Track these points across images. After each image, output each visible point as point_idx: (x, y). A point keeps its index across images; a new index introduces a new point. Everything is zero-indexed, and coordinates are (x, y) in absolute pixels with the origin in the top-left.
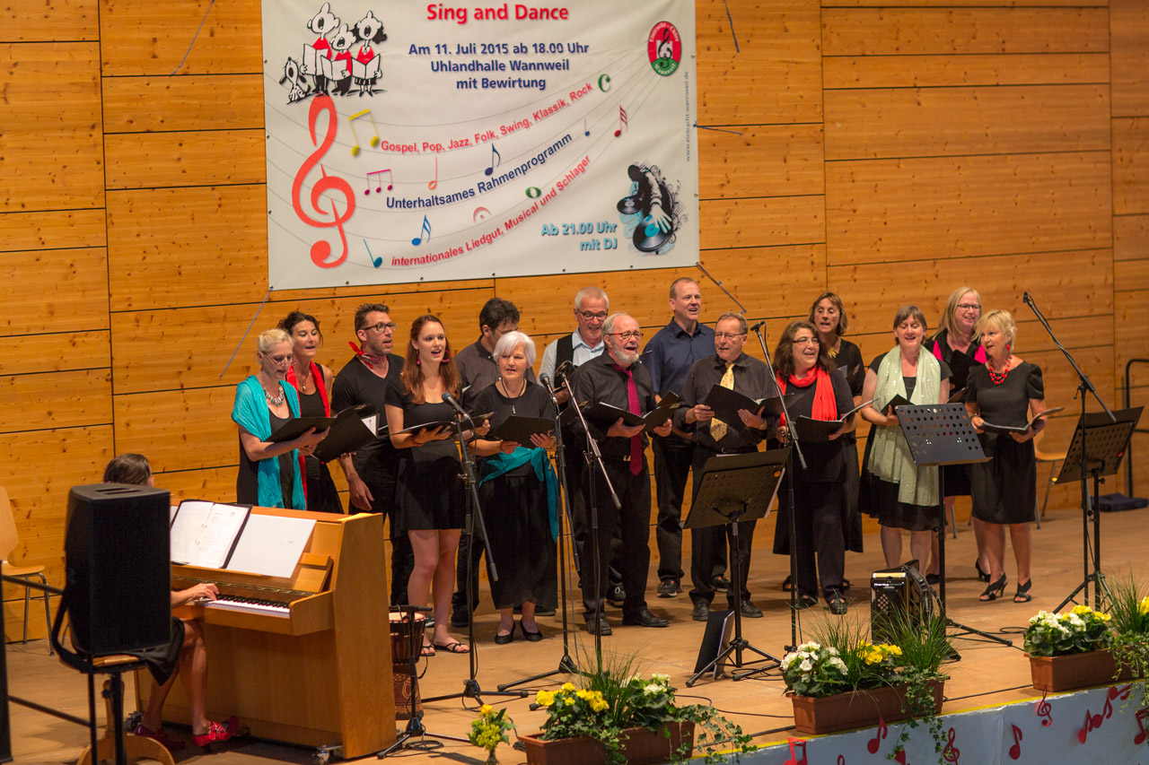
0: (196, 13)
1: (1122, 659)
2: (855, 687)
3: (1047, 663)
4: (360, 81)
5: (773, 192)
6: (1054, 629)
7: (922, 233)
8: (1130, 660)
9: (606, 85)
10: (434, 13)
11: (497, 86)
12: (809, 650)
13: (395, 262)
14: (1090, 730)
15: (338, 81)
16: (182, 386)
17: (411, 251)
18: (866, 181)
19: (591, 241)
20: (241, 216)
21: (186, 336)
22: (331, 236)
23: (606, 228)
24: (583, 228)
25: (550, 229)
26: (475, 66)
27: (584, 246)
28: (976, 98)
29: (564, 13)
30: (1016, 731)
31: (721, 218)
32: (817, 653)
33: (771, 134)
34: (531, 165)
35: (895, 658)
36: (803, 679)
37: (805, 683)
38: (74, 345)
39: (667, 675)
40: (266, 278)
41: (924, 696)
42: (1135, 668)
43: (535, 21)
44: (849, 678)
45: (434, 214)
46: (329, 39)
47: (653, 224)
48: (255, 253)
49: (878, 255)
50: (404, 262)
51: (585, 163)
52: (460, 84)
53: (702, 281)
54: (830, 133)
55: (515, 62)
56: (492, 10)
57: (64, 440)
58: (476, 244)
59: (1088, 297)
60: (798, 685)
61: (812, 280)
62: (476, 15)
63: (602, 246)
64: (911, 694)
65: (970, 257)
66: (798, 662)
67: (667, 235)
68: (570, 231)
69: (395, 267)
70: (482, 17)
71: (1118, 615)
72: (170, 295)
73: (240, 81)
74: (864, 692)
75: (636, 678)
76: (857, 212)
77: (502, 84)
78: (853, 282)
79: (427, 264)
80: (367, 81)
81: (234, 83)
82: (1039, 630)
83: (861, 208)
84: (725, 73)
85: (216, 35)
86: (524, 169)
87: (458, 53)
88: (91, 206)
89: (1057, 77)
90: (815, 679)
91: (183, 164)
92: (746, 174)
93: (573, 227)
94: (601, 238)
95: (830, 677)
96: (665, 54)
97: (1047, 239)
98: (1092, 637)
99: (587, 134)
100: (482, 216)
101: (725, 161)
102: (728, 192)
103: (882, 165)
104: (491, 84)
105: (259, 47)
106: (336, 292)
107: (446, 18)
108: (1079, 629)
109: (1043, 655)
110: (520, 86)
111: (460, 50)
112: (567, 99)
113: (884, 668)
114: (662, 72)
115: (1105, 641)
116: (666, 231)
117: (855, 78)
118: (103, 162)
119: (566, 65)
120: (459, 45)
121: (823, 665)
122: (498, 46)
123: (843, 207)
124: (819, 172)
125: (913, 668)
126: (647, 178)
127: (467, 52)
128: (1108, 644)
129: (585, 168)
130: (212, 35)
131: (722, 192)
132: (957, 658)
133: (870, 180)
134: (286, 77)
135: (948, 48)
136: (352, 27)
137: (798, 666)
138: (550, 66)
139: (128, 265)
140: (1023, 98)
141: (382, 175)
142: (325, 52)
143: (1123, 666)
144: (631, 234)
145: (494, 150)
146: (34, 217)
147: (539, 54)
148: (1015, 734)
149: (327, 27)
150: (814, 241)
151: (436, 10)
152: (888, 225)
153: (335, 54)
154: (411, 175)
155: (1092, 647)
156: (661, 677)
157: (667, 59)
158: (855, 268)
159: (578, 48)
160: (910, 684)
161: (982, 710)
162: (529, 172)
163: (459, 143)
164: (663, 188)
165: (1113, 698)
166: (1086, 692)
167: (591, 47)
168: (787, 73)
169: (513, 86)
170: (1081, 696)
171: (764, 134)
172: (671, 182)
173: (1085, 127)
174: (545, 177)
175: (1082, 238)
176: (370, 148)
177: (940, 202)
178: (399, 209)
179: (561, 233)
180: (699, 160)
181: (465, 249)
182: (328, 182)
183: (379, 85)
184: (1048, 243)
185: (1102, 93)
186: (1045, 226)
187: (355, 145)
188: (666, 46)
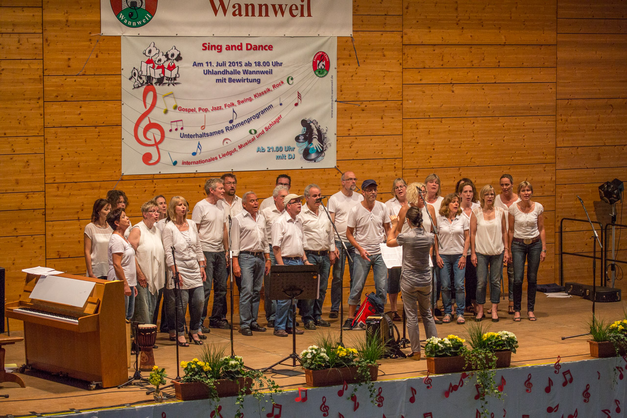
0: (89, 47)
1: (468, 360)
2: (332, 366)
3: (432, 360)
4: (168, 79)
5: (375, 133)
6: (436, 345)
7: (453, 154)
8: (473, 361)
9: (291, 82)
10: (205, 47)
11: (236, 81)
12: (312, 349)
13: (183, 163)
14: (452, 392)
15: (158, 79)
16: (79, 218)
17: (191, 158)
18: (424, 128)
19: (281, 155)
20: (109, 140)
21: (81, 195)
22: (153, 150)
23: (289, 149)
24: (278, 149)
25: (261, 149)
26: (225, 72)
27: (278, 158)
28: (483, 89)
29: (270, 48)
30: (413, 390)
31: (348, 145)
32: (316, 350)
33: (374, 106)
34: (252, 119)
36: (308, 362)
38: (27, 198)
39: (242, 357)
40: (120, 169)
42: (474, 364)
43: (256, 51)
44: (329, 362)
45: (204, 142)
46: (153, 58)
47: (313, 148)
48: (115, 158)
49: (429, 164)
50: (188, 163)
51: (280, 118)
52: (218, 81)
53: (338, 175)
54: (406, 105)
55: (245, 70)
56: (235, 46)
57: (22, 241)
58: (224, 155)
59: (541, 187)
60: (306, 364)
61: (394, 175)
62: (226, 49)
63: (287, 157)
64: (359, 371)
65: (478, 166)
66: (306, 354)
67: (320, 153)
68: (271, 150)
69: (183, 165)
70: (229, 49)
72: (74, 176)
73: (110, 78)
74: (336, 369)
75: (227, 357)
76: (419, 144)
77: (239, 81)
78: (416, 177)
79: (199, 164)
80: (172, 79)
81: (107, 79)
82: (430, 345)
83: (421, 141)
84: (352, 76)
85: (99, 57)
86: (249, 121)
87: (217, 66)
88: (37, 135)
89: (528, 79)
90: (313, 362)
91: (81, 116)
92: (362, 125)
93: (273, 148)
94: (287, 154)
95: (319, 361)
96: (321, 67)
97: (520, 158)
98: (456, 350)
99: (281, 104)
100: (227, 143)
101: (351, 118)
102: (352, 133)
103: (433, 121)
104: (233, 81)
105: (120, 63)
106: (154, 176)
107: (212, 49)
108: (448, 345)
109: (431, 357)
110: (247, 82)
111: (218, 64)
112: (271, 88)
113: (347, 358)
114: (320, 76)
115: (461, 352)
116: (320, 151)
117: (420, 79)
118: (43, 115)
119: (271, 72)
120: (217, 62)
121: (317, 356)
122: (237, 63)
123: (412, 141)
124: (399, 124)
125: (362, 359)
126: (311, 126)
127: (221, 66)
128: (463, 353)
129: (280, 121)
130: (97, 56)
131: (349, 133)
133: (426, 128)
134: (132, 76)
135: (469, 65)
136: (165, 54)
137: (306, 356)
138: (262, 73)
139: (54, 162)
140: (509, 89)
141: (178, 122)
142: (151, 65)
143: (469, 363)
144: (302, 152)
145: (234, 112)
146: (10, 139)
147: (257, 66)
148: (413, 392)
149: (153, 53)
150: (396, 157)
151: (207, 46)
152: (435, 150)
153: (156, 66)
154: (193, 122)
155: (455, 354)
156: (239, 357)
157: (322, 69)
158: (417, 170)
159: (277, 64)
160: (360, 366)
161: (396, 380)
162: (251, 123)
163: (217, 108)
164: (319, 131)
165: (464, 378)
166: (450, 374)
167: (284, 63)
168: (384, 77)
169: (244, 82)
170: (447, 376)
171: (371, 106)
172: (323, 128)
173: (542, 104)
174: (259, 125)
175: (539, 158)
176: (172, 110)
177: (463, 139)
178: (186, 139)
179: (266, 151)
180: (338, 118)
181: (218, 158)
182: (151, 126)
183: (178, 80)
184: (520, 160)
185: (552, 87)
186: (519, 152)
187: (165, 108)
188: (322, 63)
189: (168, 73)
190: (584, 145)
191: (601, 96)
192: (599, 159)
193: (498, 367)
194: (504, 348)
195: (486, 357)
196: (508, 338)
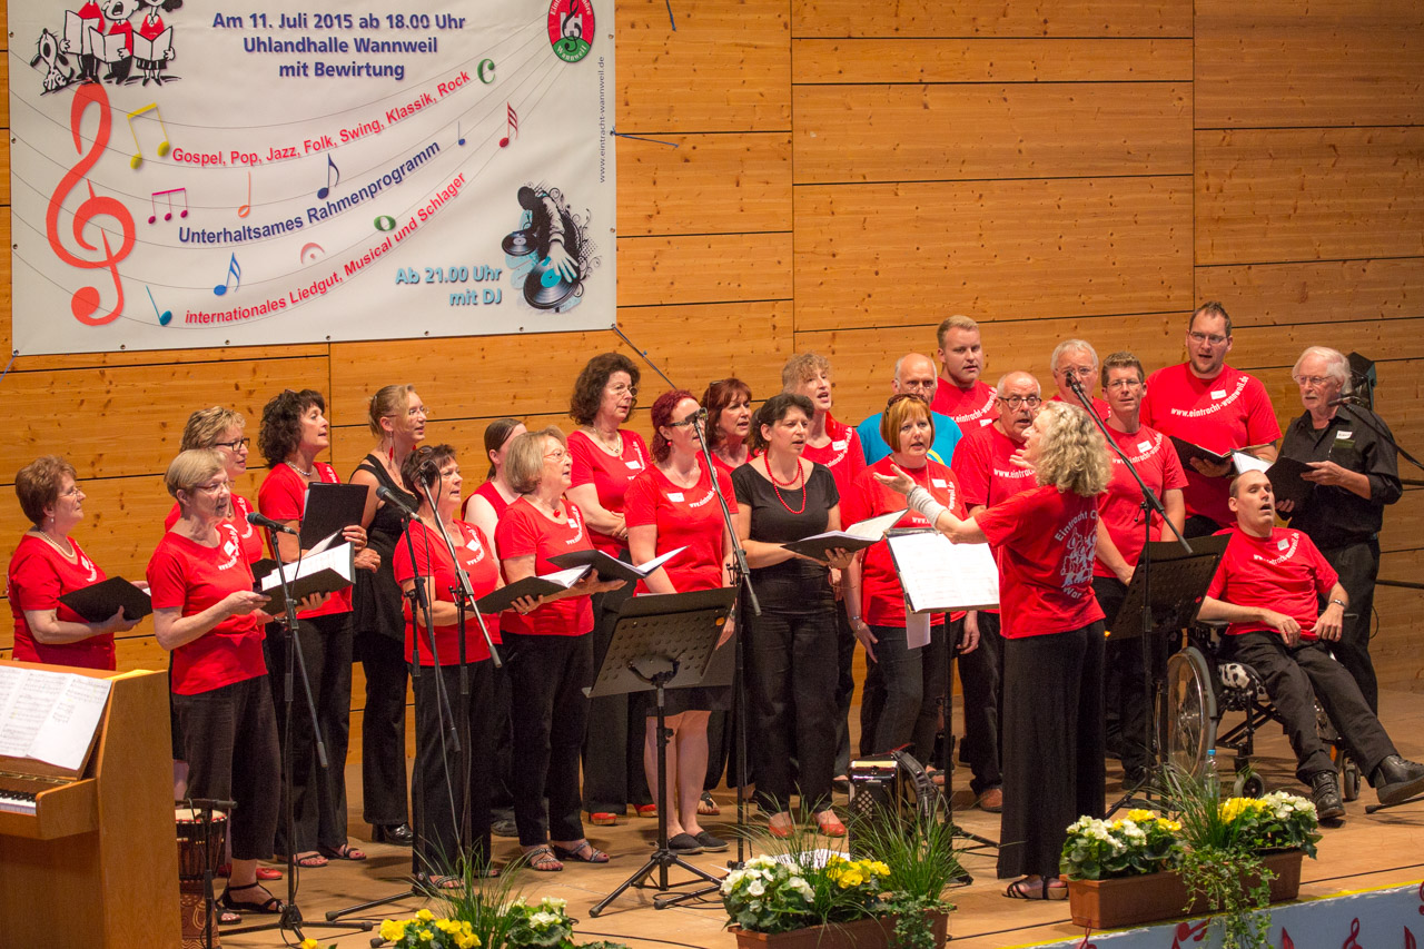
1: (1196, 885)
2: (825, 918)
3: (1092, 888)
4: (144, 64)
5: (721, 227)
6: (1102, 841)
7: (928, 287)
8: (1208, 885)
9: (488, 75)
11: (336, 73)
12: (760, 867)
13: (190, 318)
15: (113, 63)
17: (213, 304)
18: (852, 213)
22: (101, 280)
23: (486, 274)
24: (455, 274)
25: (409, 275)
26: (306, 45)
27: (455, 300)
28: (1005, 99)
31: (647, 263)
32: (772, 871)
33: (716, 147)
34: (382, 184)
35: (880, 880)
36: (752, 907)
37: (754, 912)
39: (562, 900)
40: (8, 339)
41: (919, 933)
42: (1213, 896)
44: (816, 907)
45: (247, 252)
46: (100, 3)
47: (553, 270)
49: (865, 317)
50: (204, 318)
51: (459, 182)
52: (285, 70)
54: (803, 144)
55: (362, 40)
58: (304, 295)
60: (746, 915)
61: (774, 349)
63: (480, 300)
64: (901, 930)
65: (993, 321)
66: (745, 883)
67: (572, 284)
68: (436, 278)
69: (190, 325)
71: (1192, 824)
74: (836, 925)
75: (519, 903)
76: (837, 257)
77: (343, 71)
79: (235, 322)
80: (154, 63)
82: (1081, 842)
83: (844, 251)
84: (656, 59)
86: (372, 191)
87: (282, 26)
89: (1120, 72)
90: (769, 907)
92: (681, 202)
93: (441, 272)
94: (479, 288)
95: (789, 904)
96: (572, 32)
97: (1102, 297)
98: (1156, 853)
99: (462, 142)
100: (312, 256)
101: (655, 183)
102: (658, 226)
103: (873, 192)
104: (328, 71)
105: (4, 15)
106: (107, 359)
108: (1136, 842)
109: (1086, 878)
110: (369, 75)
111: (285, 22)
112: (435, 94)
113: (864, 893)
114: (568, 58)
115: (1172, 860)
116: (570, 280)
117: (837, 69)
119: (432, 46)
120: (283, 15)
121: (780, 888)
122: (338, 17)
123: (818, 250)
124: (784, 201)
125: (905, 894)
126: (545, 205)
127: (295, 26)
128: (1177, 863)
129: (458, 190)
131: (649, 226)
132: (968, 880)
133: (856, 213)
134: (40, 57)
135: (967, 30)
137: (745, 890)
138: (410, 47)
140: (1072, 99)
141: (173, 195)
142: (95, 22)
143: (1198, 894)
144: (522, 283)
147: (396, 29)
150: (776, 297)
152: (881, 275)
153: (109, 25)
154: (215, 196)
156: (555, 902)
157: (575, 39)
158: (834, 335)
159: (450, 22)
160: (901, 916)
162: (380, 196)
163: (283, 153)
165: (1182, 940)
166: (1145, 929)
167: (468, 21)
168: (742, 62)
169: (359, 74)
170: (1139, 934)
171: (710, 147)
172: (579, 214)
173: (1157, 142)
174: (401, 202)
175: (1151, 297)
176: (157, 157)
177: (954, 245)
178: (196, 245)
179: (423, 281)
180: (619, 182)
181: (288, 301)
182: (97, 205)
183: (171, 70)
184: (1104, 302)
185: (1182, 95)
186: (1100, 280)
187: (136, 153)
188: (573, 20)
189: (142, 47)
190: (1264, 260)
191: (1306, 121)
192: (1304, 299)
193: (1274, 900)
194: (1287, 844)
195: (1242, 872)
196: (1292, 814)
